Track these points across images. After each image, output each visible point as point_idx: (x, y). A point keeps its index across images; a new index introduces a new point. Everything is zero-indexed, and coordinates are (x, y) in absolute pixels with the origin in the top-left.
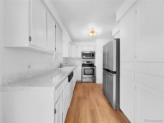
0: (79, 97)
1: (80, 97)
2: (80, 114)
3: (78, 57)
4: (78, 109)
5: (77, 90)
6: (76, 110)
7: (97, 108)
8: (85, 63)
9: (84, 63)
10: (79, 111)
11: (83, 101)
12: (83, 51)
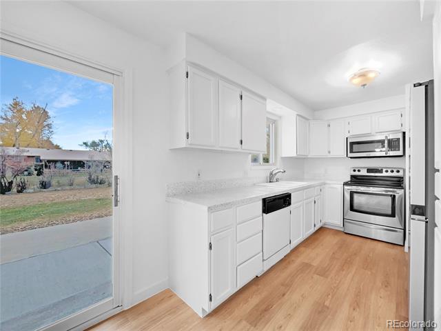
0: (307, 264)
1: (311, 265)
2: (285, 296)
3: (333, 154)
4: (288, 285)
5: (313, 249)
6: (282, 285)
7: (345, 310)
8: (364, 173)
9: (357, 173)
10: (288, 290)
11: (312, 277)
12: (351, 133)
